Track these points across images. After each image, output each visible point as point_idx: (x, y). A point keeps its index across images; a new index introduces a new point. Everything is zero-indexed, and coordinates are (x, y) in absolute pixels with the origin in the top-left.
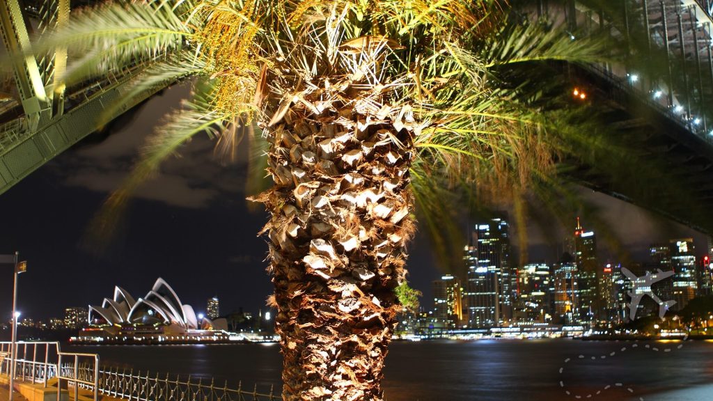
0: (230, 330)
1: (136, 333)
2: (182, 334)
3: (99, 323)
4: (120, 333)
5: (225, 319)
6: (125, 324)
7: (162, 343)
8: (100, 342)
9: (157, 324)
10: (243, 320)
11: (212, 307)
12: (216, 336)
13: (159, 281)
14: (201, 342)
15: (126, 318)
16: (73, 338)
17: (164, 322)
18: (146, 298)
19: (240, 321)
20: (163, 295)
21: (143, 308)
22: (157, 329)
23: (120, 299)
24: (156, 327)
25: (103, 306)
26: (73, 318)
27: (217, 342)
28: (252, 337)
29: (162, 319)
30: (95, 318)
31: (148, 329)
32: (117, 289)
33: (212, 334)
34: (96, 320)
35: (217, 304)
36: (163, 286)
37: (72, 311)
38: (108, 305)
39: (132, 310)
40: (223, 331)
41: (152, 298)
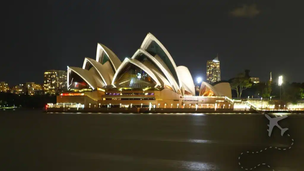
0: (234, 95)
1: (122, 99)
2: (177, 101)
3: (80, 88)
4: (104, 99)
5: (228, 84)
6: (109, 89)
7: (153, 111)
8: (80, 110)
9: (147, 89)
10: (251, 85)
11: (213, 71)
12: (218, 103)
13: (149, 38)
14: (199, 111)
15: (111, 82)
16: (50, 105)
17: (156, 87)
18: (133, 57)
19: (247, 86)
20: (153, 55)
21: (130, 69)
22: (146, 94)
23: (104, 59)
24: (146, 92)
25: (84, 67)
26: (53, 82)
27: (218, 110)
28: (260, 105)
29: (152, 82)
30: (74, 81)
31: (137, 94)
32: (100, 48)
33: (212, 102)
34: (76, 83)
35: (218, 66)
36: (153, 44)
37: (52, 74)
38: (89, 66)
39: (117, 72)
40: (226, 98)
41: (141, 58)
